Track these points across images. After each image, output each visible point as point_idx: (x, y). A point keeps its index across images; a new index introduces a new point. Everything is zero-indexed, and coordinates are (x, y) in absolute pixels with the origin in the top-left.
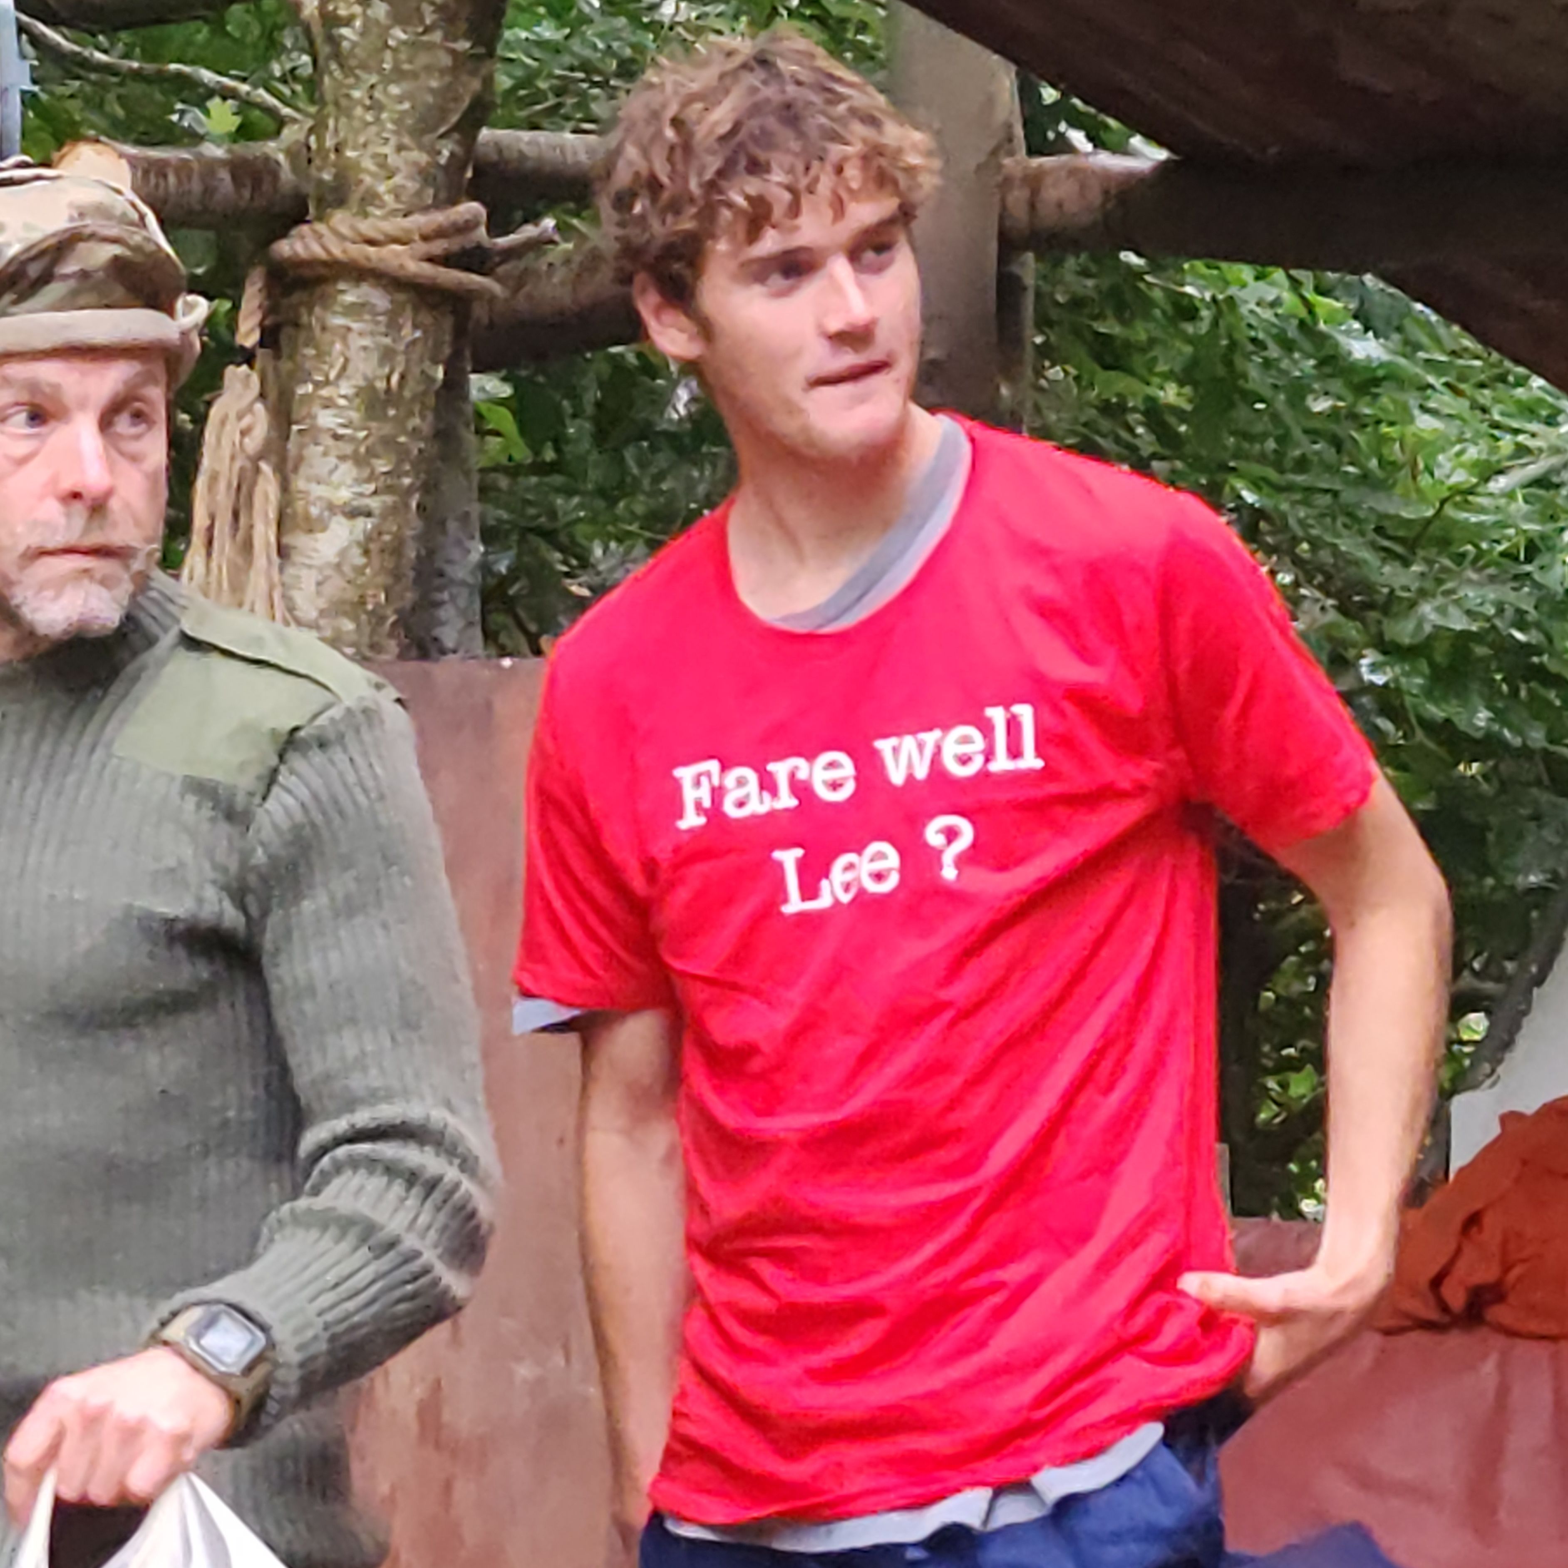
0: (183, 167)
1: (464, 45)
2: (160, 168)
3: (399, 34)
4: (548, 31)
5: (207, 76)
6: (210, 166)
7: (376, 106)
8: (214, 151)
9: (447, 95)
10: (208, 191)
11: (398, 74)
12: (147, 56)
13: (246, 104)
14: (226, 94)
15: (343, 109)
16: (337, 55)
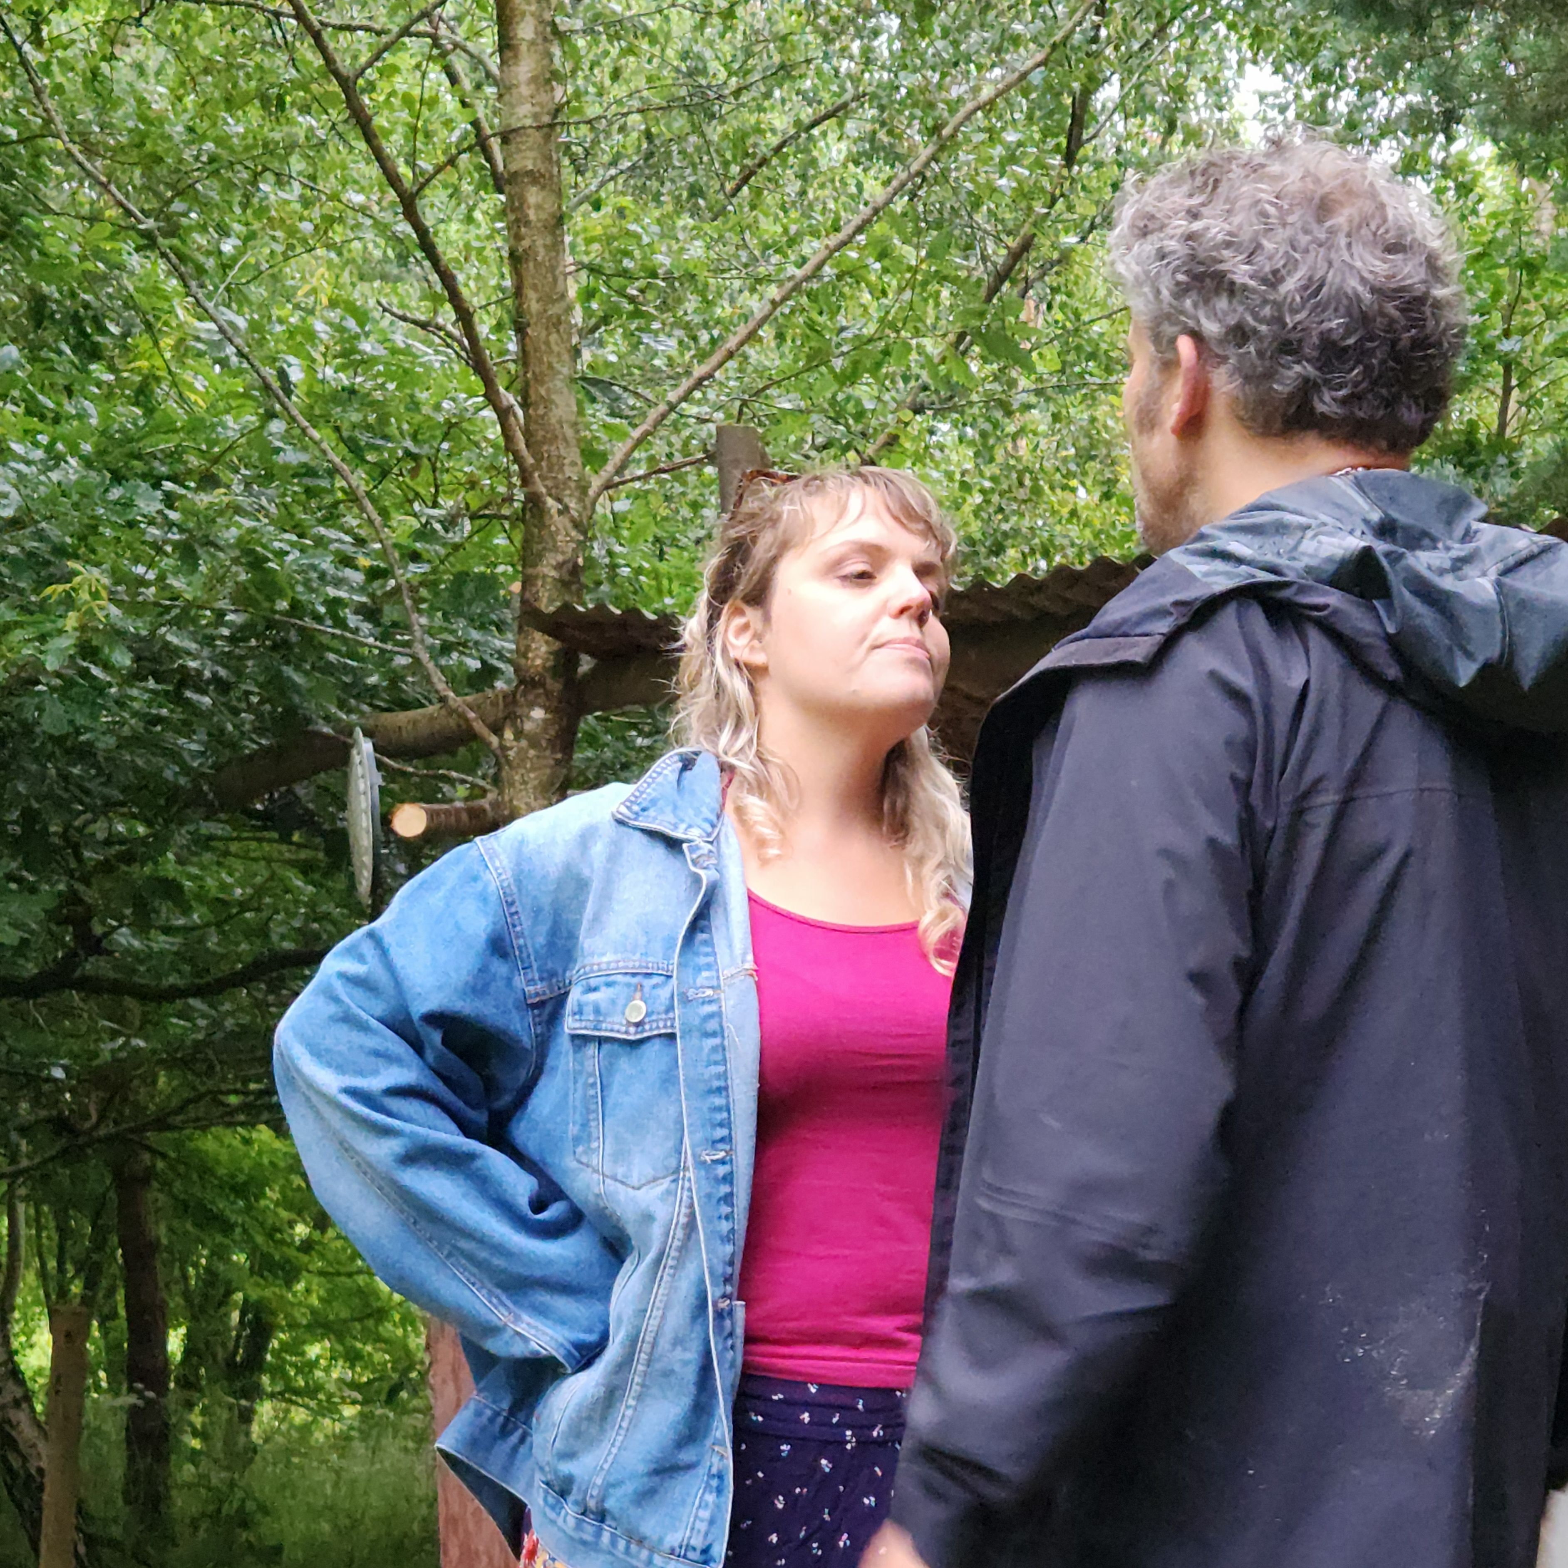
0: (447, 812)
1: (559, 756)
2: (438, 813)
3: (532, 753)
4: (590, 753)
5: (454, 774)
6: (458, 811)
7: (525, 783)
8: (459, 804)
9: (553, 776)
10: (458, 820)
11: (533, 769)
12: (427, 767)
13: (474, 786)
14: (463, 782)
15: (512, 785)
16: (508, 762)
